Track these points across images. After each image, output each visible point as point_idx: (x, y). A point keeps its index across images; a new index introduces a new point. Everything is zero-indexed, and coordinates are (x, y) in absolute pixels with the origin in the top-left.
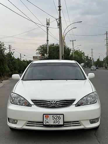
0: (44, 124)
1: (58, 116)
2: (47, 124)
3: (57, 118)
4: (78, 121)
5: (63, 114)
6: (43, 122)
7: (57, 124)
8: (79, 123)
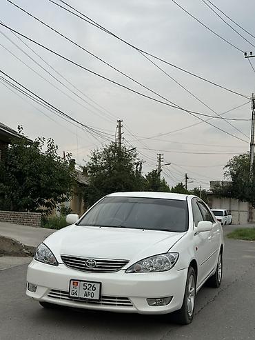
0: (71, 295)
1: (92, 284)
2: (75, 296)
3: (91, 289)
4: (127, 299)
5: (101, 283)
6: (69, 293)
7: (90, 297)
8: (130, 302)
